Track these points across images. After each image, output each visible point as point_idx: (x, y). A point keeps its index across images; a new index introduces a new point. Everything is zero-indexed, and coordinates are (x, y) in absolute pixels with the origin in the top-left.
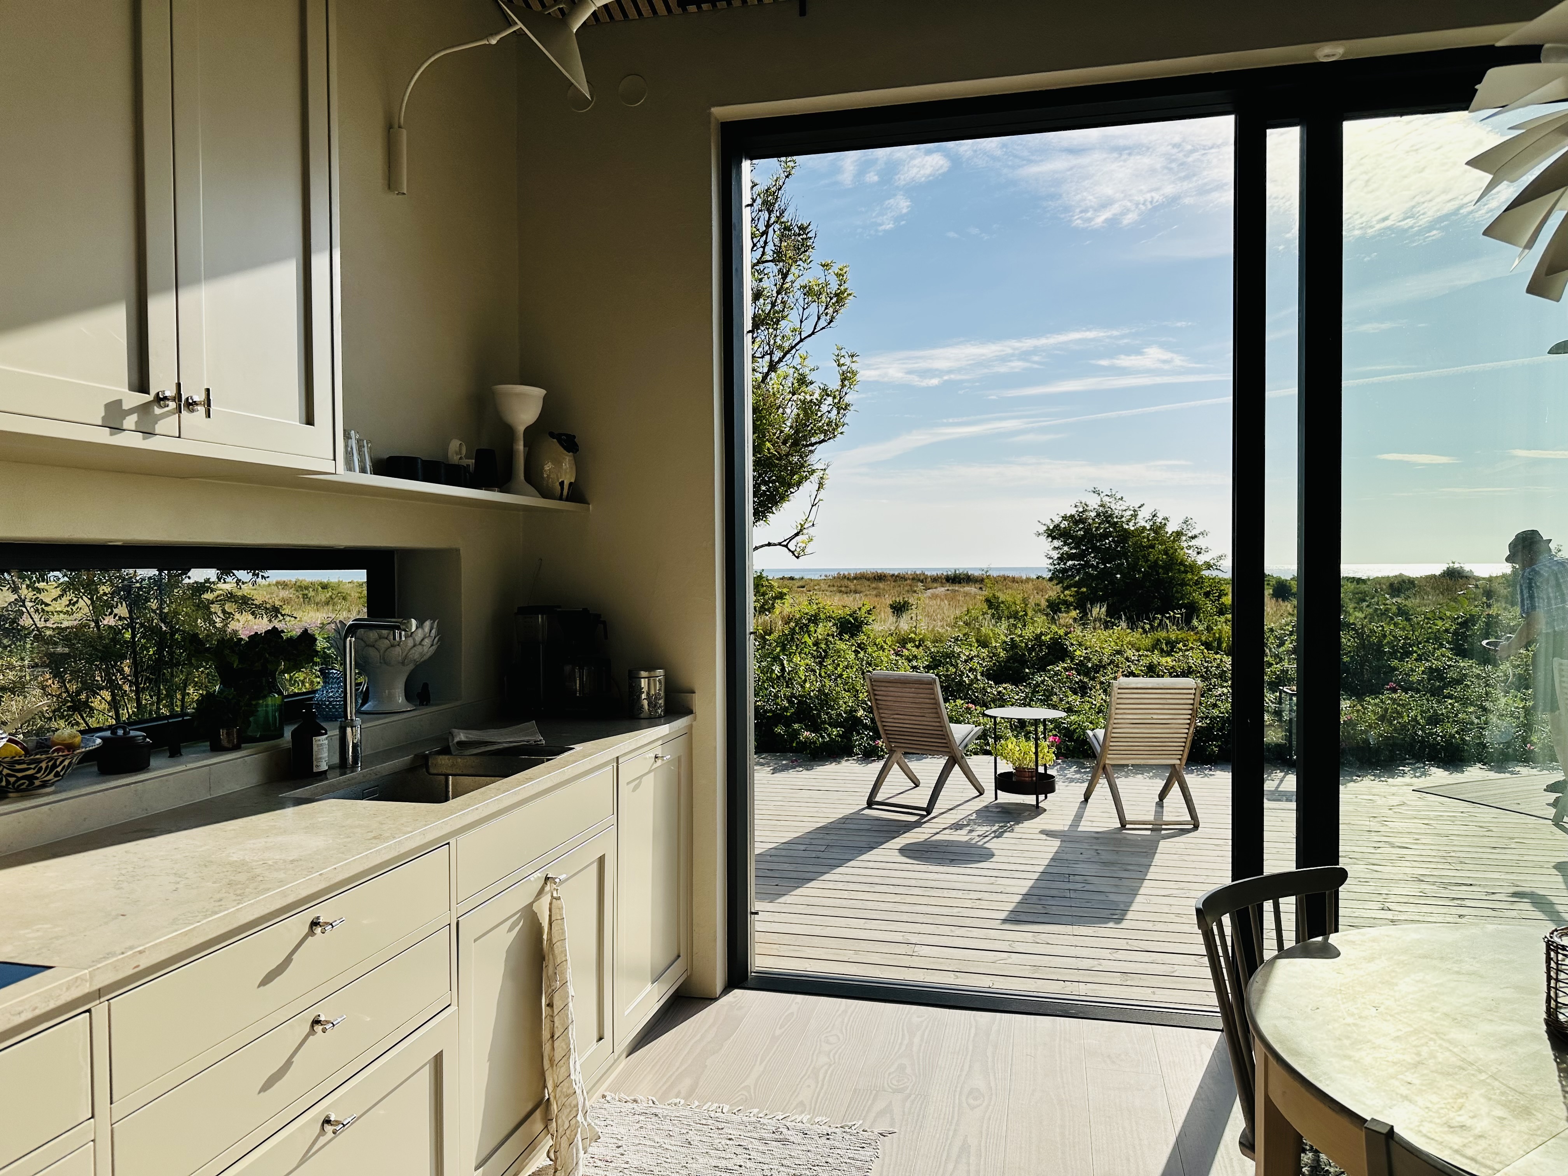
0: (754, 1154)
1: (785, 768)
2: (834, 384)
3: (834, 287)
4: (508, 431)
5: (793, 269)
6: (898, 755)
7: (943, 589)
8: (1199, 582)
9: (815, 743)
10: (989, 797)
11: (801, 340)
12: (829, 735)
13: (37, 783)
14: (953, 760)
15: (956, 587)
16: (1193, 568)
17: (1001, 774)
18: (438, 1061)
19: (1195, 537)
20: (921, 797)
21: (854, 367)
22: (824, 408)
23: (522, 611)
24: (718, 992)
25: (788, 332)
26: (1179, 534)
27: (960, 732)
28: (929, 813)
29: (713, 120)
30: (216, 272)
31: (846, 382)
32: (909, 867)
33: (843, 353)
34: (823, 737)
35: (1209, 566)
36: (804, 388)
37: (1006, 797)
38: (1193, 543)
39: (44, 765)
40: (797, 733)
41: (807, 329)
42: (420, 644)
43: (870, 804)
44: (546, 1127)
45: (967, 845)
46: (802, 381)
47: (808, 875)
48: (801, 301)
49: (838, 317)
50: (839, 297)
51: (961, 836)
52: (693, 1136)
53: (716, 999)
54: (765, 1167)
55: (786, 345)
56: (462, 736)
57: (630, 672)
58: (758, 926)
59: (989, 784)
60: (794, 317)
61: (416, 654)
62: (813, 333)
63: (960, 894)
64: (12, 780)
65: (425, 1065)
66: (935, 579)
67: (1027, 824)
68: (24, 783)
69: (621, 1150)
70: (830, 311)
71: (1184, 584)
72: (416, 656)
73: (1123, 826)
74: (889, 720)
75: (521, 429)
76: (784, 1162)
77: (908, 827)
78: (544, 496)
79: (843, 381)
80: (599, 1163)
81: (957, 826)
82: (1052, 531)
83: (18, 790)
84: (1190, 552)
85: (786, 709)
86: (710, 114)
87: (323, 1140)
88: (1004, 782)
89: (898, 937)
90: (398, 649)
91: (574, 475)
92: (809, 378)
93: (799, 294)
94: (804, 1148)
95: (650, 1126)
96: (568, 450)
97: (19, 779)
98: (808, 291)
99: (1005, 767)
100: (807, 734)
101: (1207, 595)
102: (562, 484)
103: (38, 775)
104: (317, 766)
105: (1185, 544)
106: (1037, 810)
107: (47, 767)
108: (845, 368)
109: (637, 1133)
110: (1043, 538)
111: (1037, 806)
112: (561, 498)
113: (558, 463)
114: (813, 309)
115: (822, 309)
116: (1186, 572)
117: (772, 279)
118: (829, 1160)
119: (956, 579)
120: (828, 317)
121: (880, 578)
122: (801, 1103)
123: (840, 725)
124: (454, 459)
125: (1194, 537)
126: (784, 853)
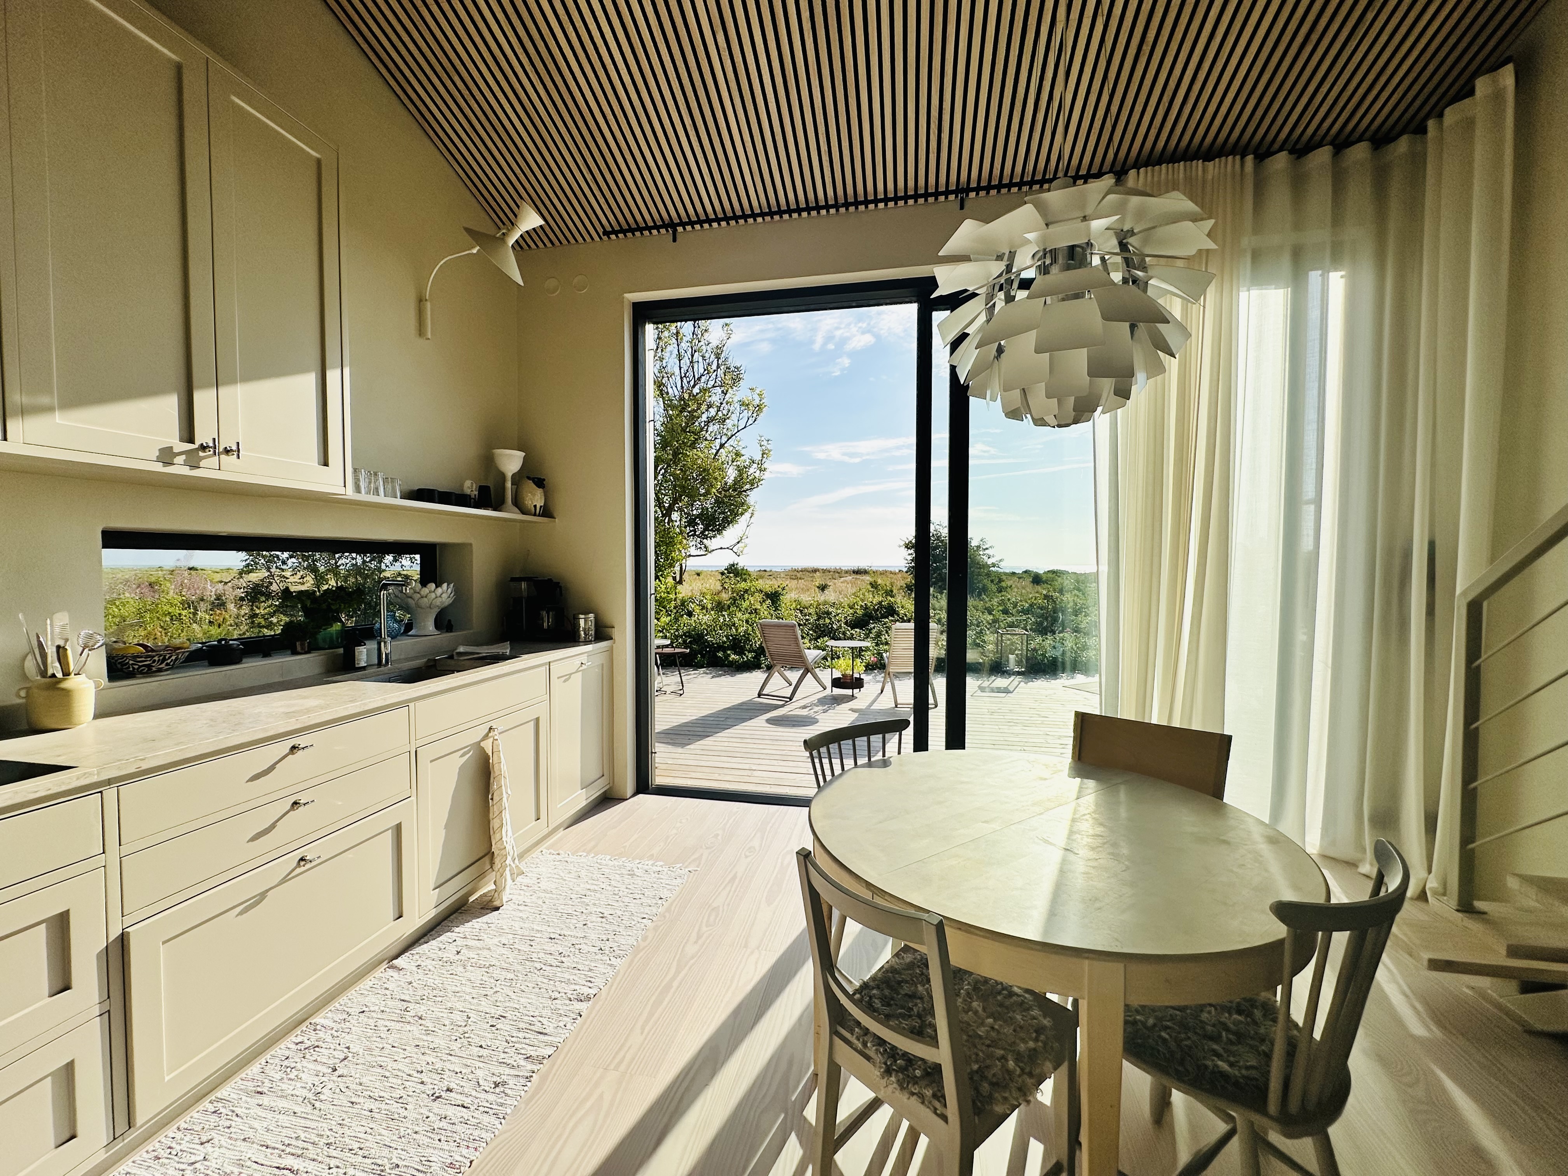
0: (613, 883)
1: (720, 675)
2: (758, 457)
3: (757, 402)
4: (503, 476)
5: (730, 390)
6: (778, 667)
7: (851, 578)
8: (988, 574)
9: (738, 661)
10: (828, 692)
11: (738, 431)
12: (747, 657)
13: (154, 669)
14: (807, 671)
15: (858, 576)
16: (987, 566)
17: (835, 679)
18: (398, 828)
19: (987, 549)
20: (788, 692)
21: (769, 447)
22: (751, 470)
23: (513, 579)
24: (629, 795)
25: (730, 426)
26: (978, 547)
27: (812, 655)
28: (791, 700)
29: (625, 300)
30: (250, 376)
31: (765, 456)
32: (768, 729)
33: (763, 439)
34: (743, 658)
35: (994, 565)
36: (738, 459)
37: (837, 691)
38: (987, 552)
39: (156, 658)
40: (729, 655)
41: (742, 425)
42: (440, 596)
43: (759, 695)
44: (492, 867)
45: (806, 717)
46: (738, 454)
47: (709, 734)
48: (738, 409)
49: (759, 418)
50: (759, 408)
51: (804, 712)
52: (583, 873)
53: (627, 799)
54: (616, 889)
55: (729, 434)
56: (461, 649)
57: (574, 615)
58: (657, 760)
59: (828, 684)
60: (734, 417)
61: (438, 602)
62: (745, 427)
63: (791, 743)
64: (136, 667)
65: (388, 830)
66: (846, 572)
67: (844, 705)
68: (144, 669)
69: (539, 881)
70: (755, 415)
71: (979, 574)
72: (438, 604)
73: (896, 706)
74: (772, 647)
75: (509, 475)
76: (628, 887)
77: (777, 707)
78: (523, 513)
79: (763, 454)
80: (523, 888)
81: (804, 707)
82: (908, 544)
83: (141, 673)
84: (984, 557)
85: (724, 642)
86: (623, 298)
87: (298, 870)
88: (837, 683)
89: (747, 767)
90: (425, 599)
91: (543, 501)
92: (743, 452)
93: (737, 405)
94: (643, 879)
95: (560, 867)
96: (539, 487)
97: (140, 667)
98: (744, 404)
99: (837, 674)
100: (733, 656)
101: (992, 581)
102: (535, 506)
103: (153, 665)
104: (358, 664)
105: (981, 553)
106: (853, 697)
107: (159, 660)
108: (764, 447)
109: (552, 871)
110: (903, 548)
111: (853, 696)
112: (535, 515)
113: (534, 495)
114: (745, 414)
115: (750, 414)
116: (980, 568)
117: (718, 396)
118: (654, 885)
119: (857, 572)
120: (754, 419)
121: (815, 571)
122: (652, 855)
123: (754, 651)
124: (468, 491)
125: (985, 549)
126: (700, 722)
